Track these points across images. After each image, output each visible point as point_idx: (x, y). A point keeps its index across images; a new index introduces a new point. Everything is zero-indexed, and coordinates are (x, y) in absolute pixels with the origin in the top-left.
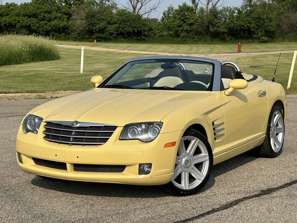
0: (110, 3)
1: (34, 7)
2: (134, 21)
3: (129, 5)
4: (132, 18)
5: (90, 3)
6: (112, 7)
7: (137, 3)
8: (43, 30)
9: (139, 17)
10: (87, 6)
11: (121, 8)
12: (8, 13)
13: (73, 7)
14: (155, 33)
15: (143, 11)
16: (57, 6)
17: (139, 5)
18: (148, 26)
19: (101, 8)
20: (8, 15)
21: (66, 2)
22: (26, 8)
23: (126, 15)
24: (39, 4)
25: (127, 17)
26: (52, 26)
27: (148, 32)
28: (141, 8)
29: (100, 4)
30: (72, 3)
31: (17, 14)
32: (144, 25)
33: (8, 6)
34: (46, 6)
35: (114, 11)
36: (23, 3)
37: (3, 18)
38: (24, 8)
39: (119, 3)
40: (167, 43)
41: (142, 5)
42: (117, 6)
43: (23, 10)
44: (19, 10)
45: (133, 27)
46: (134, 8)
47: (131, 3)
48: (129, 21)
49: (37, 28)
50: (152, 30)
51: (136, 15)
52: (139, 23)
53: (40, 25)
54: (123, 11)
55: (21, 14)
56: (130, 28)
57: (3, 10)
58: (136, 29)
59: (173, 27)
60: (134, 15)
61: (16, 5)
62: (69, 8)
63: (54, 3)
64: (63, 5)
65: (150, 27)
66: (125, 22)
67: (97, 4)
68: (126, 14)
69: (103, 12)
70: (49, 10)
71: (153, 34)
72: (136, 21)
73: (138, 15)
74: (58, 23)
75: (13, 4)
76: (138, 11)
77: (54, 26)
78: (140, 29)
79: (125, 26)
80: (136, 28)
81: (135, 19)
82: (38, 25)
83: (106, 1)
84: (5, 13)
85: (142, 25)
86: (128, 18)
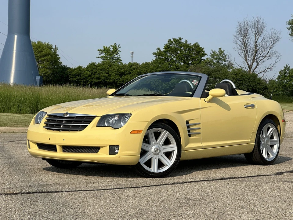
0: (226, 62)
1: (155, 66)
2: (249, 80)
3: (245, 64)
4: (248, 77)
5: (207, 62)
6: (229, 66)
7: (253, 63)
8: (162, 88)
9: (255, 76)
10: (204, 65)
11: (236, 67)
12: (131, 71)
13: (191, 67)
14: (270, 92)
15: (259, 70)
16: (176, 66)
17: (255, 65)
18: (263, 85)
19: (217, 67)
20: (130, 74)
21: (184, 62)
22: (147, 67)
23: (241, 74)
24: (159, 63)
25: (242, 75)
26: (170, 84)
27: (263, 91)
28: (256, 67)
29: (216, 63)
30: (190, 63)
31: (139, 72)
32: (259, 84)
33: (131, 65)
34: (165, 65)
35: (230, 70)
36: (145, 63)
37: (125, 76)
38: (145, 67)
39: (234, 63)
40: (283, 102)
41: (258, 64)
42: (233, 66)
43: (144, 69)
44: (140, 69)
45: (248, 86)
46: (250, 68)
47: (247, 63)
48: (244, 79)
49: (157, 86)
50: (267, 89)
51: (251, 74)
52: (254, 82)
53: (159, 83)
54: (239, 70)
55: (142, 73)
56: (245, 86)
57: (126, 69)
58: (251, 88)
59: (289, 86)
60: (250, 74)
61: (138, 64)
62: (187, 67)
63: (173, 62)
64: (181, 65)
65: (265, 86)
66: (240, 80)
67: (214, 63)
68: (242, 72)
69: (219, 71)
70: (168, 69)
71: (268, 93)
72: (251, 80)
73: (254, 74)
74: (176, 81)
75: (135, 63)
76: (254, 70)
77: (172, 85)
78: (255, 88)
79: (240, 85)
80: (250, 86)
81: (250, 78)
82: (158, 84)
83: (222, 61)
84: (127, 72)
85: (257, 83)
86: (243, 77)
